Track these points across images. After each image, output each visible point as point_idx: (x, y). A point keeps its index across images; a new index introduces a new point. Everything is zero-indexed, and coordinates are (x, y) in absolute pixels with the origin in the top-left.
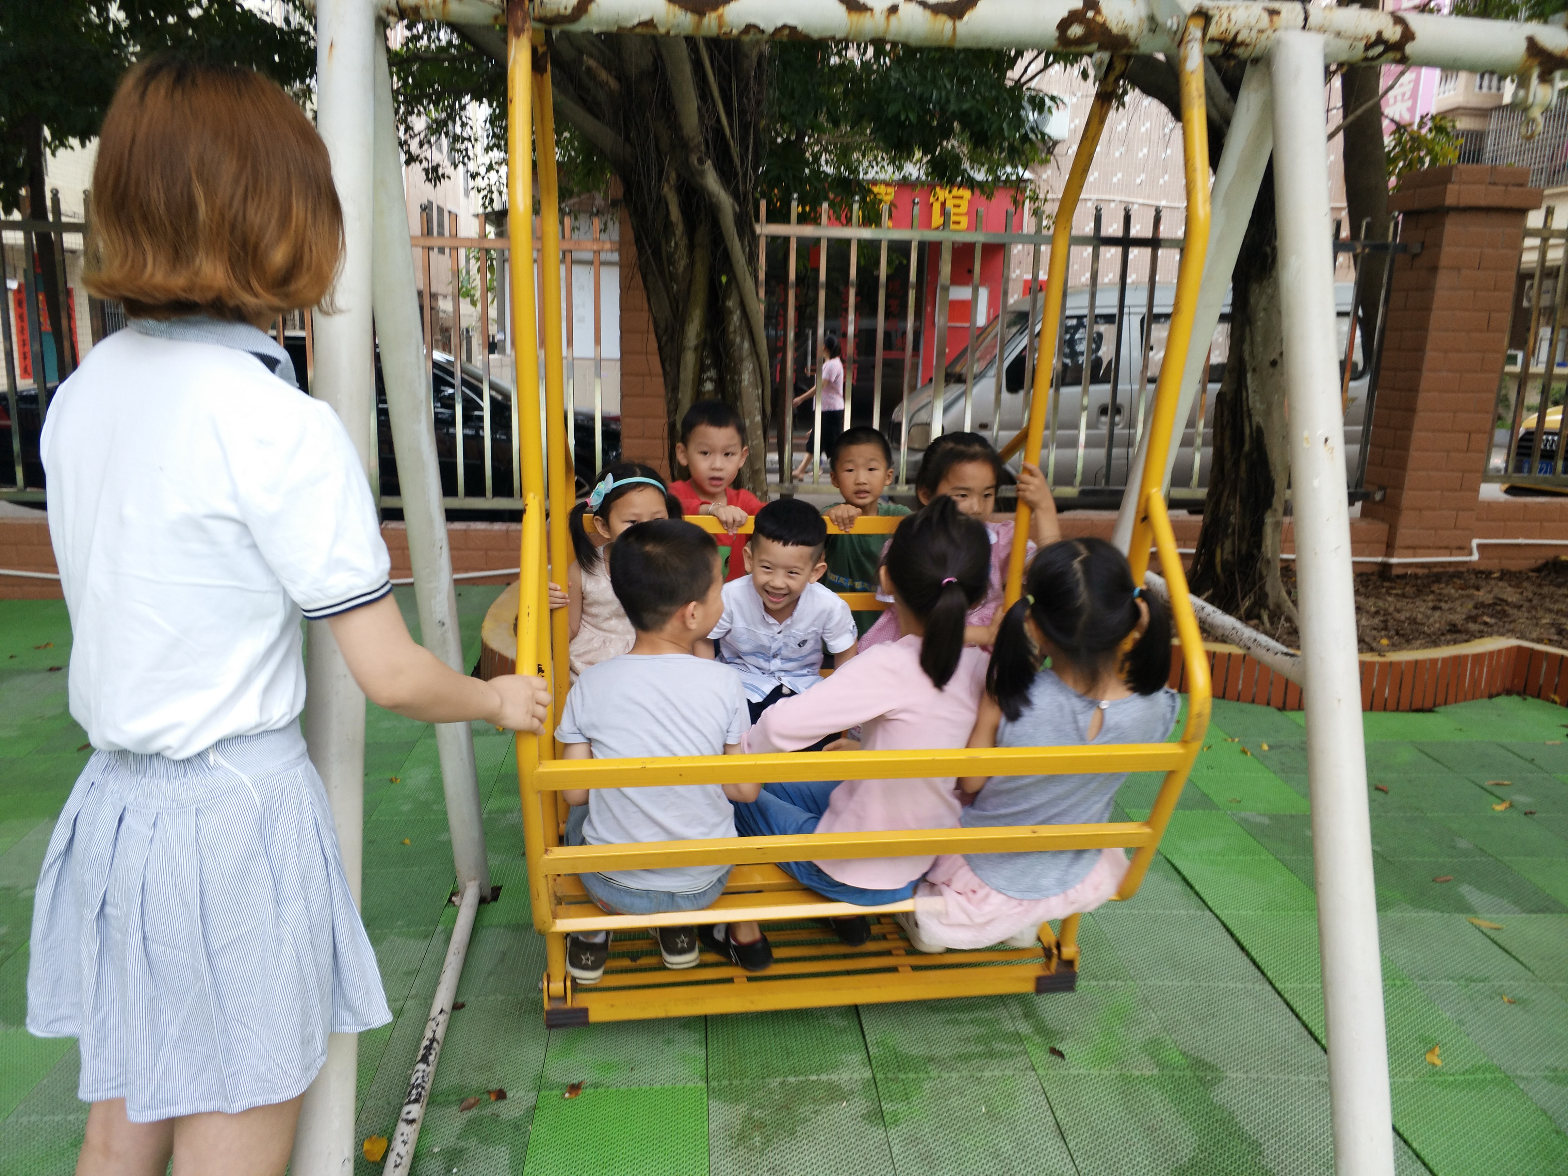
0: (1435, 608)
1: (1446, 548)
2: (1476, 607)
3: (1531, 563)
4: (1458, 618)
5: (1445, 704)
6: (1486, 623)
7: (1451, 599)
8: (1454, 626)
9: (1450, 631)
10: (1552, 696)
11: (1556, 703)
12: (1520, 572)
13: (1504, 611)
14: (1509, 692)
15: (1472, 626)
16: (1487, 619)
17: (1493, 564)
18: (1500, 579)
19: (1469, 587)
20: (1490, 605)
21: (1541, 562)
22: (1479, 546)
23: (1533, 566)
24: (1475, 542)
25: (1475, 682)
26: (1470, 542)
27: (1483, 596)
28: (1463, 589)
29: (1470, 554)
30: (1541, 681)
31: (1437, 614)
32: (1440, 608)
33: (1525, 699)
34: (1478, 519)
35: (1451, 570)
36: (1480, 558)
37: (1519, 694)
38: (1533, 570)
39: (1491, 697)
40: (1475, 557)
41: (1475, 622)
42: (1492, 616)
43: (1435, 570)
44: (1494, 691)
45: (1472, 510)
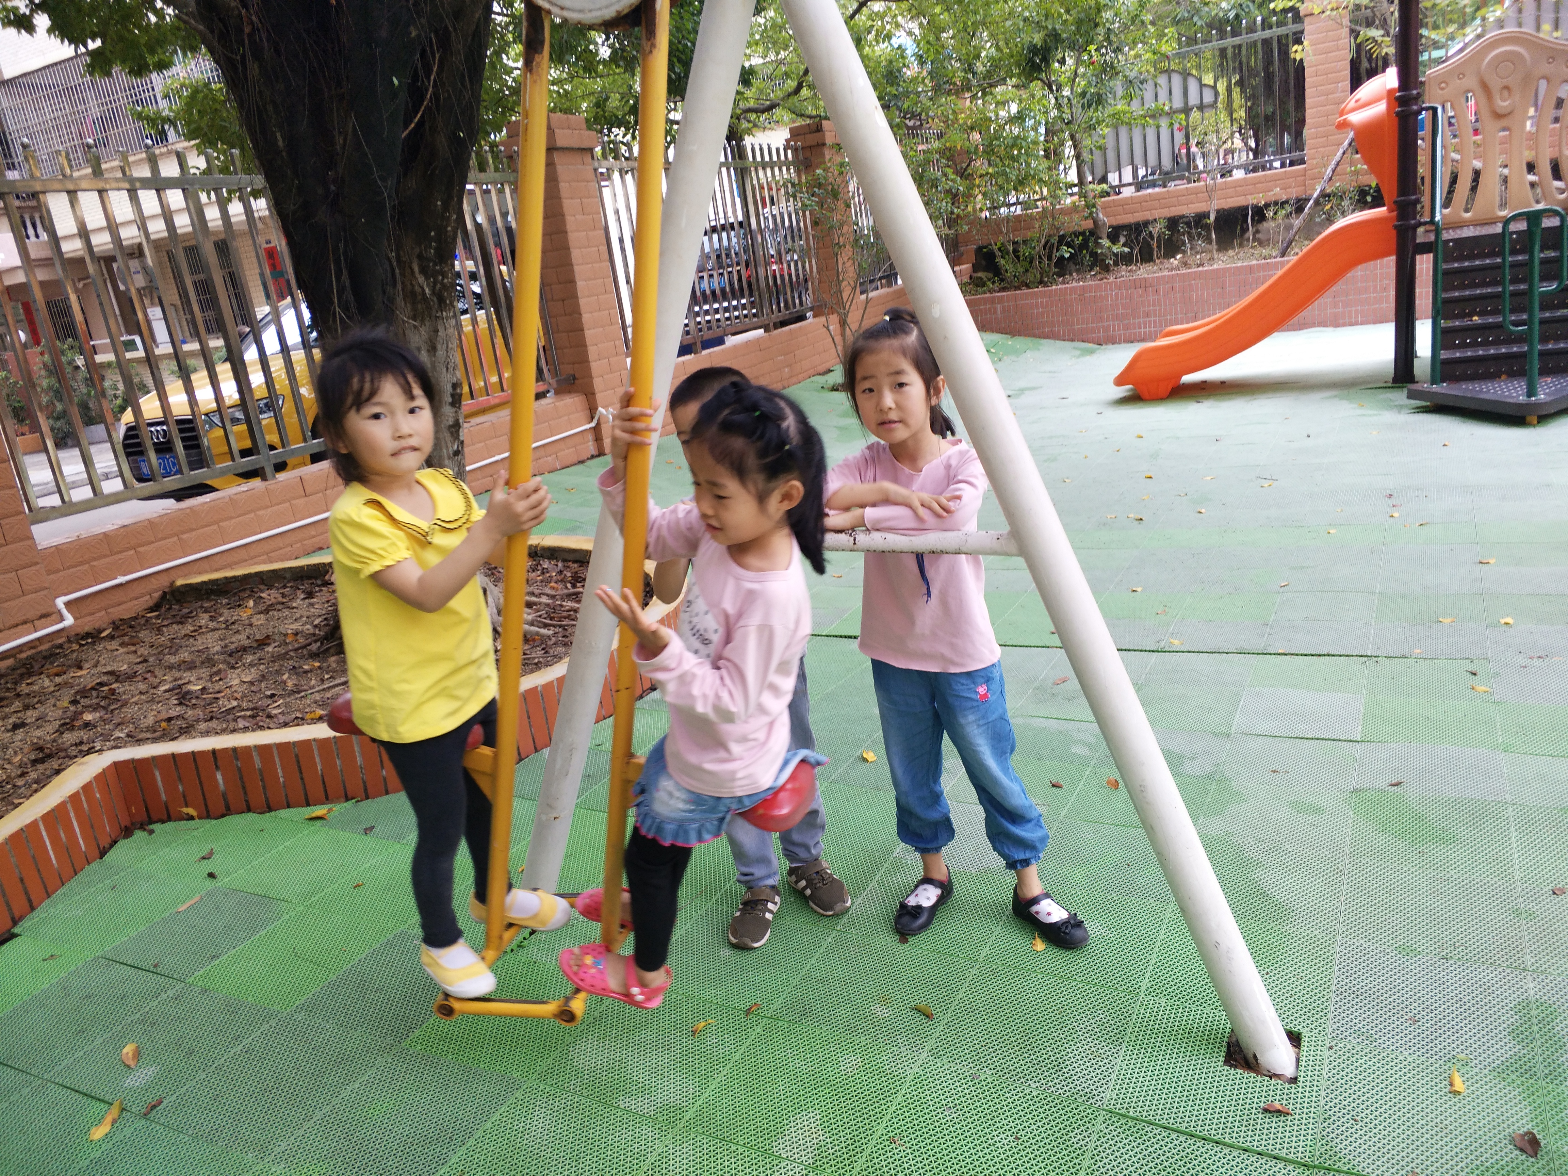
0: (15, 727)
1: (25, 622)
2: (74, 702)
3: (147, 601)
4: (44, 734)
5: (32, 908)
6: (87, 725)
7: (42, 698)
8: (41, 749)
9: (35, 762)
10: (186, 810)
11: (192, 818)
12: (135, 618)
13: (113, 692)
14: (127, 832)
15: (69, 737)
16: (88, 717)
17: (98, 619)
18: (111, 637)
19: (70, 666)
20: (93, 688)
21: (157, 595)
22: (68, 604)
23: (151, 603)
24: (60, 602)
25: (67, 851)
26: (55, 606)
27: (86, 676)
28: (58, 675)
29: (62, 619)
30: (164, 797)
31: (20, 733)
32: (23, 725)
33: (151, 832)
34: (50, 572)
35: (45, 647)
36: (75, 619)
37: (142, 827)
38: (151, 609)
39: (103, 853)
40: (69, 620)
41: (72, 728)
42: (95, 708)
43: (23, 655)
44: (105, 842)
45: (36, 564)
